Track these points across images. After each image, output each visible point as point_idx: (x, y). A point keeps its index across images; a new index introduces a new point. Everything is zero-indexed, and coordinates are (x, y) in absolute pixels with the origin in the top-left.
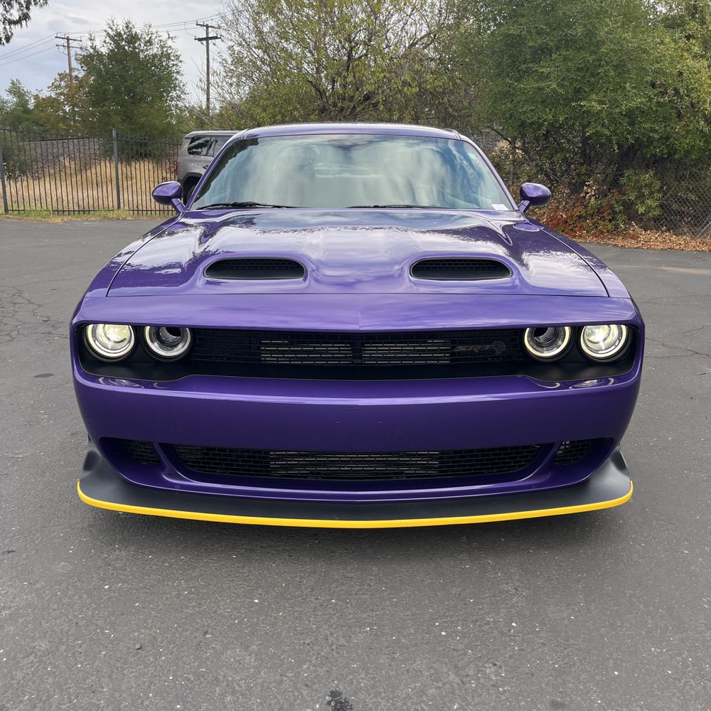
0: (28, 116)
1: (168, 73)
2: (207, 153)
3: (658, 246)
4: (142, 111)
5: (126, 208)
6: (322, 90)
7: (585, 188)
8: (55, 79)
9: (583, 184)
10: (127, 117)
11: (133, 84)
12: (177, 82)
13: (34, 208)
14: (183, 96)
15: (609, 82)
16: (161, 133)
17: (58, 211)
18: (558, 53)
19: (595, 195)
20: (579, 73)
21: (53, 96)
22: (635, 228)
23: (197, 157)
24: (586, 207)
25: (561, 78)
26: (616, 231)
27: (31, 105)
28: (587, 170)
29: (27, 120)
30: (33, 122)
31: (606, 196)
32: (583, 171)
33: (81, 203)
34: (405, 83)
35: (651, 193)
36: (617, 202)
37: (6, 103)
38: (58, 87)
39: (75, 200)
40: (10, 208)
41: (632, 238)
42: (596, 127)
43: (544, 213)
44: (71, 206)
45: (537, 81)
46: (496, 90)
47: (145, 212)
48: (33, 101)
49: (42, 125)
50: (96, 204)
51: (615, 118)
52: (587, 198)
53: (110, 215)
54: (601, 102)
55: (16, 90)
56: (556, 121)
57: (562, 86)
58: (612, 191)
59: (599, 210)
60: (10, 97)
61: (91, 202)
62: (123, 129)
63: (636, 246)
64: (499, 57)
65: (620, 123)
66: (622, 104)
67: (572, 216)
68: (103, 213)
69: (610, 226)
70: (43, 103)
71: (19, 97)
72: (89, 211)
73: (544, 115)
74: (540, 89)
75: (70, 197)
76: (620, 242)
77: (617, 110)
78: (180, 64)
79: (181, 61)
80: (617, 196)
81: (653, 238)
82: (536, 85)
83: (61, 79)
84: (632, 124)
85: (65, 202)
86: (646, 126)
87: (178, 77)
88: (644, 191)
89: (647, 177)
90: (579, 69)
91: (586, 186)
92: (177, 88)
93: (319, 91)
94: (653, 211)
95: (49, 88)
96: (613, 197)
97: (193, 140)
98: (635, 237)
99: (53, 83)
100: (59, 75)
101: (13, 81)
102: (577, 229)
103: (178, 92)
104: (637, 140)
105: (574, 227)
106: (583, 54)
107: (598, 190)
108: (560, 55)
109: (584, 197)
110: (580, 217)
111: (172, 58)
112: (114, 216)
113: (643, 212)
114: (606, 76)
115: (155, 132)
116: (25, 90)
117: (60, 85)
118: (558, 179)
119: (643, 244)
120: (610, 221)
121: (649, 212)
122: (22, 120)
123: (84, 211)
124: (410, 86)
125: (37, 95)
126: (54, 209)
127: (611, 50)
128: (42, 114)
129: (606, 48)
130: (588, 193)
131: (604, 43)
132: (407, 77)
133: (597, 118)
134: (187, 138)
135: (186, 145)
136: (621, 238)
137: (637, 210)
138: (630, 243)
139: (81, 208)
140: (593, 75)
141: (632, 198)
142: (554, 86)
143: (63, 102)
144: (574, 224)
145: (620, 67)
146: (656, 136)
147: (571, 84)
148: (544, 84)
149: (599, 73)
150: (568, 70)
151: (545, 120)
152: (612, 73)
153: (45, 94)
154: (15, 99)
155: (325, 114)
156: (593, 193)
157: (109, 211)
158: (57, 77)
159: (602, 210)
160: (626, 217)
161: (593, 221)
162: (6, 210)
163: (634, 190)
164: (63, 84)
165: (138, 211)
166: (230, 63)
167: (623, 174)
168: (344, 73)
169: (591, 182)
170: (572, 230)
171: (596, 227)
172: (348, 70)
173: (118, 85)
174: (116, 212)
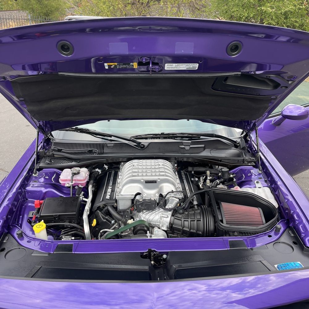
10: (39, 1)
16: (56, 9)
42: (269, 20)
51: (278, 16)
54: (272, 8)
56: (249, 16)
62: (37, 8)
65: (280, 18)
66: (282, 9)
73: (243, 13)
77: (279, 12)
84: (286, 18)
86: (293, 20)
115: (53, 9)
133: (269, 15)
146: (297, 25)
151: (244, 16)
155: (134, 6)
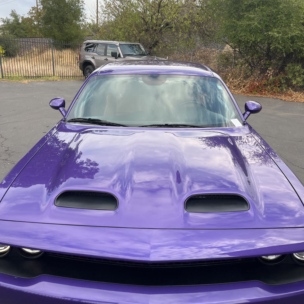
0: (18, 26)
1: (79, 9)
2: (94, 50)
3: (302, 100)
4: (66, 27)
5: (57, 75)
6: (146, 21)
7: (268, 71)
8: (30, 10)
9: (267, 69)
10: (60, 29)
11: (62, 14)
12: (83, 13)
13: (15, 76)
14: (85, 20)
15: (283, 22)
16: (75, 37)
17: (26, 77)
18: (258, 8)
19: (272, 74)
20: (268, 18)
21: (30, 17)
22: (291, 91)
23: (88, 53)
24: (268, 80)
25: (259, 20)
26: (281, 92)
27: (20, 21)
28: (269, 62)
29: (19, 28)
30: (21, 29)
31: (277, 75)
32: (267, 63)
33: (36, 73)
34: (185, 19)
35: (300, 75)
36: (283, 78)
37: (9, 20)
38: (32, 13)
39: (34, 71)
40: (4, 76)
41: (289, 96)
42: (275, 45)
43: (248, 82)
44: (32, 74)
45: (248, 21)
46: (228, 24)
47: (66, 77)
48: (21, 19)
49: (25, 30)
50: (43, 74)
51: (284, 40)
52: (268, 76)
53: (50, 79)
54: (279, 33)
55: (14, 14)
56: (256, 40)
57: (260, 24)
58: (280, 73)
59: (274, 82)
60: (11, 17)
61: (41, 72)
62: (58, 35)
63: (291, 100)
64: (230, 8)
65: (287, 42)
66: (288, 34)
67: (261, 84)
68: (47, 78)
69: (279, 90)
70: (25, 20)
71: (15, 17)
72: (40, 77)
73: (250, 38)
74: (249, 25)
75: (32, 70)
76: (283, 97)
77: (286, 37)
78: (84, 5)
79: (84, 4)
80: (283, 75)
81: (299, 96)
82: (248, 23)
83: (33, 10)
84: (292, 42)
85: (29, 73)
86: (299, 44)
87: (83, 11)
88: (296, 74)
89: (298, 68)
90: (268, 16)
91: (268, 70)
92: (83, 16)
93: (145, 21)
94: (299, 83)
95: (28, 13)
96: (281, 76)
97: (87, 44)
98: (291, 95)
99: (29, 12)
100: (32, 8)
101: (12, 10)
102: (263, 90)
103: (83, 18)
104: (294, 50)
105: (262, 89)
106: (271, 8)
107: (274, 72)
108: (259, 8)
109: (267, 76)
110: (265, 85)
111: (80, 2)
112: (52, 79)
113: (295, 84)
114: (281, 19)
115: (72, 37)
116: (18, 14)
117: (32, 12)
118: (255, 66)
119: (294, 99)
120: (279, 87)
121: (298, 83)
122: (16, 28)
123: (38, 77)
124: (187, 20)
125: (23, 17)
126: (25, 76)
127: (285, 7)
128: (25, 25)
129: (282, 6)
130: (269, 74)
131: (281, 3)
132: (186, 16)
133: (276, 40)
134: (85, 44)
135: (84, 47)
136: (284, 95)
137: (292, 82)
138: (288, 98)
139: (37, 75)
140: (274, 19)
141: (290, 77)
142: (256, 24)
143: (34, 20)
144: (262, 88)
145: (288, 16)
147: (264, 22)
148: (251, 23)
149: (277, 18)
150: (263, 16)
151: (251, 40)
152: (285, 18)
153: (26, 16)
154: (13, 19)
155: (148, 32)
156: (271, 74)
157: (49, 76)
158: (31, 9)
159: (275, 82)
160: (287, 85)
161: (271, 87)
162: (3, 77)
163: (291, 73)
164: (34, 12)
165: (63, 76)
166: (105, 7)
167: (286, 65)
168: (157, 14)
169: (271, 68)
170: (260, 91)
171: (272, 90)
172: (158, 12)
173: (56, 15)
174: (52, 77)
